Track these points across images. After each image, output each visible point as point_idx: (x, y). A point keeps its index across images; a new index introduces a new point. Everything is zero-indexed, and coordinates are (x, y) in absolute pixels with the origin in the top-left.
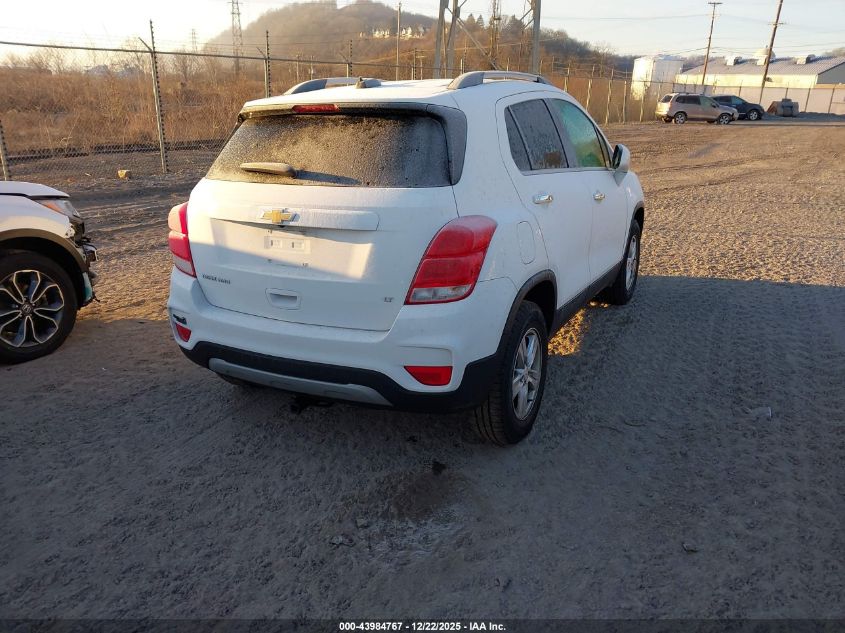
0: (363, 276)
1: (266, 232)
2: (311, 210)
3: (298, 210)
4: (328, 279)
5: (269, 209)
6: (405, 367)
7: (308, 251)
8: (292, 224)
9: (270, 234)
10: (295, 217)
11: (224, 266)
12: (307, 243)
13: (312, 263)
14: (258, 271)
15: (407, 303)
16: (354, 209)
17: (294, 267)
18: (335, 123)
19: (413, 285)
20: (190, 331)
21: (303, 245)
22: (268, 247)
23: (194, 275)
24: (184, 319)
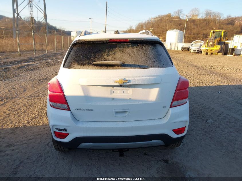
0: (156, 100)
1: (111, 88)
2: (136, 78)
3: (130, 79)
4: (141, 103)
5: (117, 79)
6: (173, 130)
7: (131, 94)
8: (128, 84)
9: (113, 89)
10: (129, 81)
11: (89, 104)
12: (130, 91)
13: (133, 98)
14: (108, 103)
15: (171, 107)
16: (152, 76)
17: (125, 100)
18: (128, 46)
19: (173, 100)
20: (68, 134)
21: (128, 91)
22: (111, 94)
23: (69, 110)
24: (66, 129)
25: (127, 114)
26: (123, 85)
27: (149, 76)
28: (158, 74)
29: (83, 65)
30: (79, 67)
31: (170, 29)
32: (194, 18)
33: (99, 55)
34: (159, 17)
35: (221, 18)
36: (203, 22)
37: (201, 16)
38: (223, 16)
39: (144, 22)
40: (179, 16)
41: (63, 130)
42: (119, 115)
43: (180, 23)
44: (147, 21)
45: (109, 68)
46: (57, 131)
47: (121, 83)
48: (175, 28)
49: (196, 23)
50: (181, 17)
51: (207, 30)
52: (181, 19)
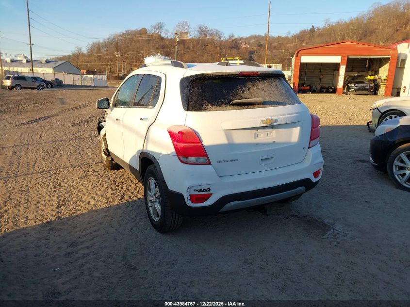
0: (298, 141)
1: (254, 131)
2: (282, 117)
3: (277, 118)
4: (285, 146)
5: (264, 119)
6: (313, 173)
7: (275, 136)
8: (275, 124)
9: (257, 132)
10: (276, 121)
11: (234, 153)
12: (274, 132)
13: (277, 141)
14: (253, 150)
15: (309, 148)
17: (270, 144)
18: (259, 80)
19: (311, 140)
20: (212, 194)
21: (272, 134)
22: (255, 138)
23: (210, 164)
24: (209, 188)
25: (272, 160)
26: (271, 126)
27: (289, 114)
28: (297, 112)
29: (219, 105)
30: (214, 108)
31: (150, 54)
32: (184, 37)
33: (233, 93)
34: (128, 33)
35: (222, 39)
36: (198, 44)
37: (193, 34)
38: (224, 35)
39: (101, 41)
40: (160, 33)
41: (206, 190)
42: (265, 163)
43: (162, 44)
44: (106, 40)
45: (250, 107)
46: (197, 193)
47: (268, 124)
48: (157, 53)
49: (187, 45)
50: (163, 35)
51: (205, 56)
52: (163, 38)
